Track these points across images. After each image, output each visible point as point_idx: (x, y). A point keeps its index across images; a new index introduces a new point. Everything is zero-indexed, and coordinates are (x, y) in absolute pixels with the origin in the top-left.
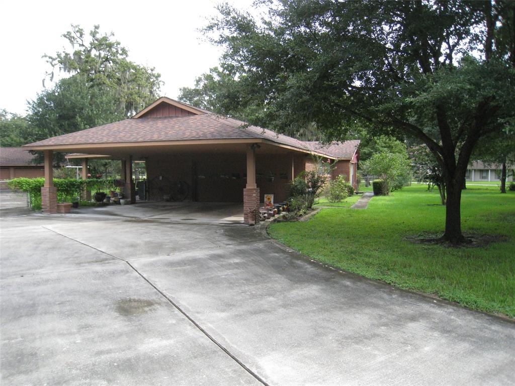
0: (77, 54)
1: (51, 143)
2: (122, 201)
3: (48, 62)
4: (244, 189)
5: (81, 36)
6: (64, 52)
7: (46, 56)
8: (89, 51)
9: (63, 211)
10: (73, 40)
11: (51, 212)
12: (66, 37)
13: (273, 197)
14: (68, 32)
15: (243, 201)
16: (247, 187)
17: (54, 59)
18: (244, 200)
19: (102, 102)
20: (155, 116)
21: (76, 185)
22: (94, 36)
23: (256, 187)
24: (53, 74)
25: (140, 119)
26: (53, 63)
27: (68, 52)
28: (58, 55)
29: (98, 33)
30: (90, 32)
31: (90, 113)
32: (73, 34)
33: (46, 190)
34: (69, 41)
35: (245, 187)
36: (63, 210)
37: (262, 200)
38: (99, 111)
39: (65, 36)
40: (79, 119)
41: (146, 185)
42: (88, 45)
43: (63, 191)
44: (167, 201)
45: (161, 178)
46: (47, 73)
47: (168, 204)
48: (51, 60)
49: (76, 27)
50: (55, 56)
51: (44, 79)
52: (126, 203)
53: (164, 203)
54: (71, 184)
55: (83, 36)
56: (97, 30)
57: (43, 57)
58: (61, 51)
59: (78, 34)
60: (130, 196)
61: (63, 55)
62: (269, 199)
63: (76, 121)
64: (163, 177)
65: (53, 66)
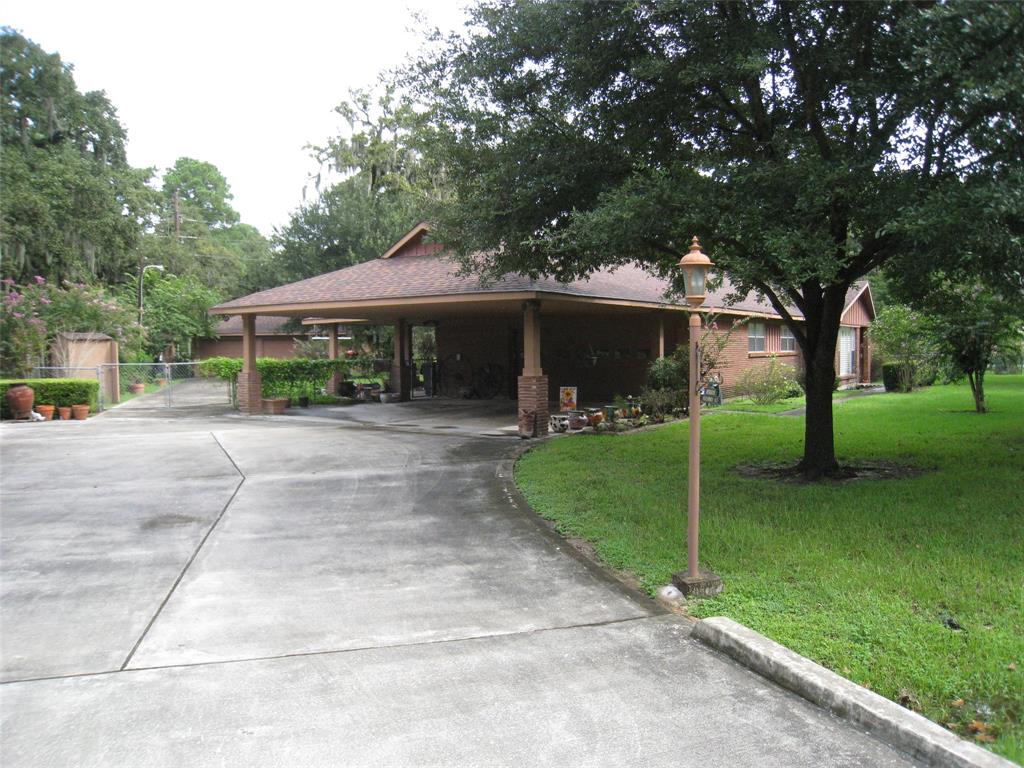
0: (359, 140)
1: (248, 303)
2: (382, 396)
3: (311, 156)
4: (519, 378)
5: (365, 107)
6: (338, 137)
7: (309, 146)
8: (379, 133)
9: (272, 411)
10: (350, 115)
11: (251, 412)
12: (341, 113)
13: (575, 391)
14: (343, 103)
15: (517, 398)
16: (525, 374)
17: (322, 151)
18: (519, 396)
19: (393, 223)
20: (414, 254)
21: (306, 369)
22: (385, 107)
23: (541, 375)
24: (319, 176)
25: (391, 260)
26: (321, 158)
27: (343, 137)
28: (330, 142)
29: (393, 99)
30: (379, 99)
31: (371, 241)
32: (352, 106)
33: (244, 376)
34: (345, 118)
35: (521, 374)
36: (271, 409)
37: (554, 396)
38: (386, 239)
39: (338, 110)
40: (353, 255)
41: (434, 371)
42: (375, 122)
43: (286, 378)
44: (466, 397)
45: (458, 357)
46: (310, 175)
47: (468, 402)
48: (317, 152)
49: (357, 91)
50: (324, 145)
51: (306, 187)
52: (390, 401)
53: (460, 402)
54: (297, 367)
55: (369, 107)
56: (390, 95)
57: (304, 147)
58: (334, 137)
59: (361, 105)
60: (399, 388)
61: (337, 142)
62: (568, 394)
63: (348, 258)
64: (462, 357)
65: (320, 162)
